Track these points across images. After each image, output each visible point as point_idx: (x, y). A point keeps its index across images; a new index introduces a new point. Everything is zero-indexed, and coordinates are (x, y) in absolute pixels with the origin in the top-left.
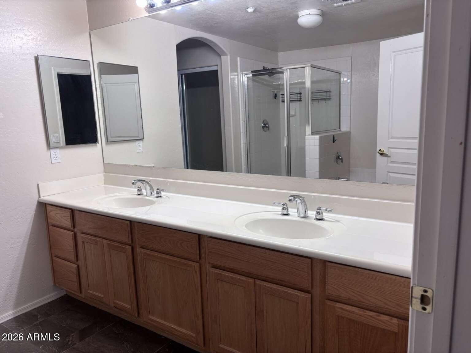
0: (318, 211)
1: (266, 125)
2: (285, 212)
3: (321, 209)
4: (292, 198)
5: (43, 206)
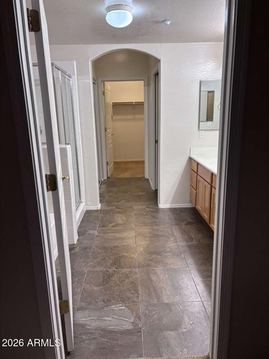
5: (190, 159)
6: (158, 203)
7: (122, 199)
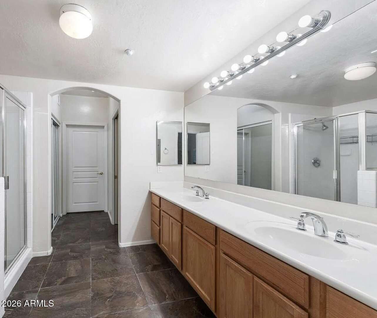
0: (339, 233)
1: (316, 161)
2: (301, 227)
3: (343, 232)
4: (305, 215)
5: (151, 193)
6: (119, 242)
7: (80, 238)
